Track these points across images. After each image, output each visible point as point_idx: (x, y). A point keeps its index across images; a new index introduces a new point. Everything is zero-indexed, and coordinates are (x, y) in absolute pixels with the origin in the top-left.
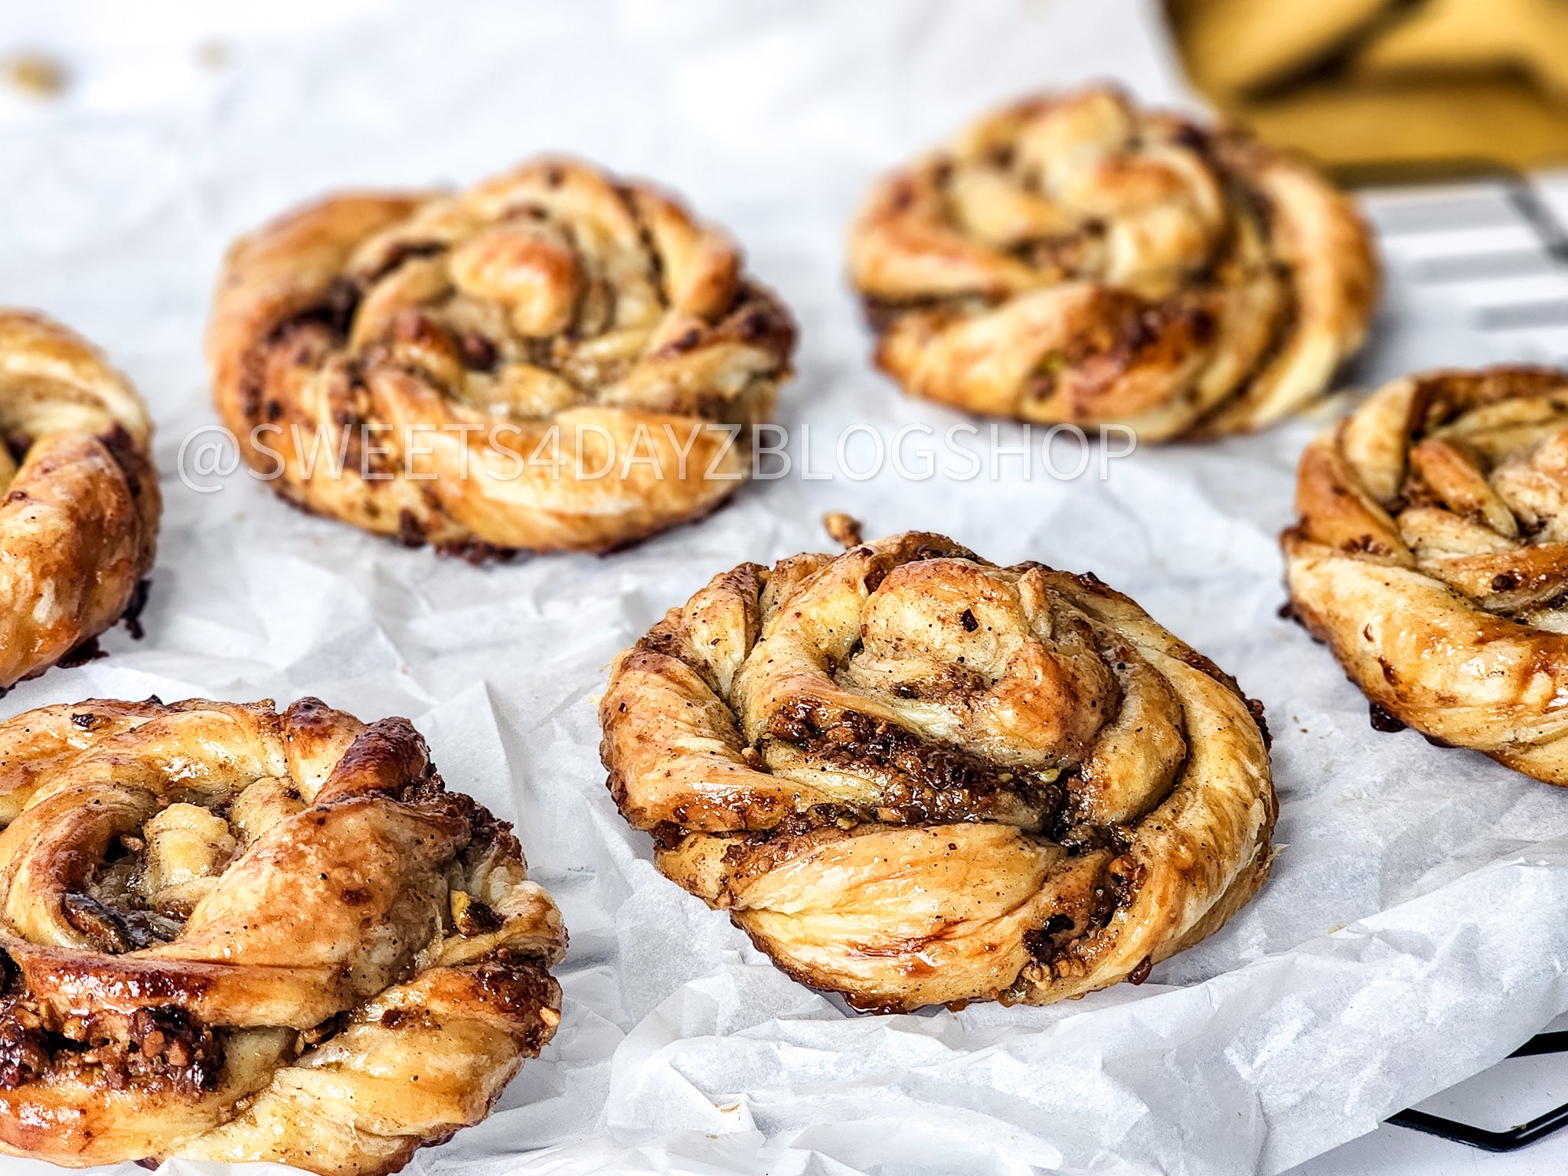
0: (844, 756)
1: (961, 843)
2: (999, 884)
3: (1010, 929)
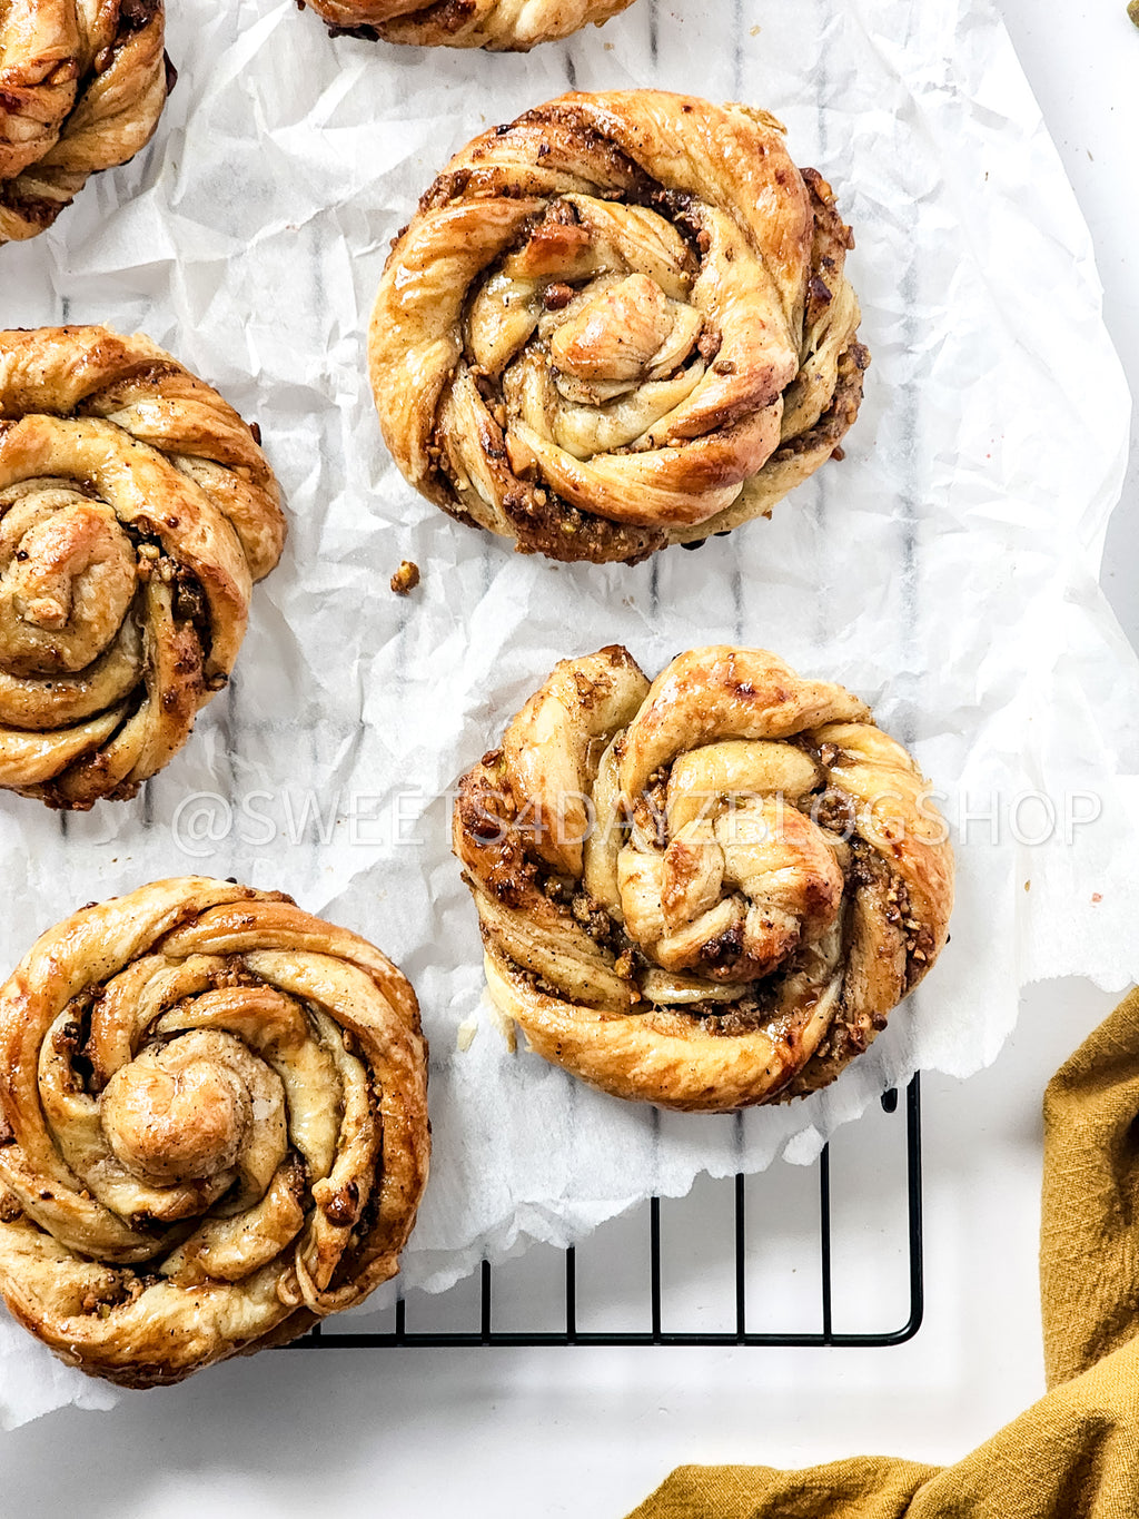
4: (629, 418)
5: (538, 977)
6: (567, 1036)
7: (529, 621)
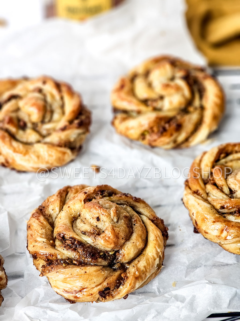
0: (68, 247)
1: (88, 271)
2: (95, 280)
3: (96, 290)
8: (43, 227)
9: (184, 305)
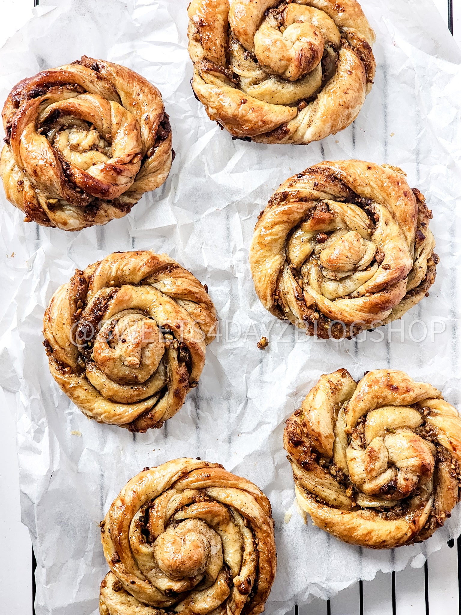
0: (97, 303)
1: (65, 326)
2: (59, 335)
3: (50, 336)
4: (350, 285)
5: (317, 496)
6: (329, 520)
7: (310, 360)
8: (133, 272)
9: (30, 440)
